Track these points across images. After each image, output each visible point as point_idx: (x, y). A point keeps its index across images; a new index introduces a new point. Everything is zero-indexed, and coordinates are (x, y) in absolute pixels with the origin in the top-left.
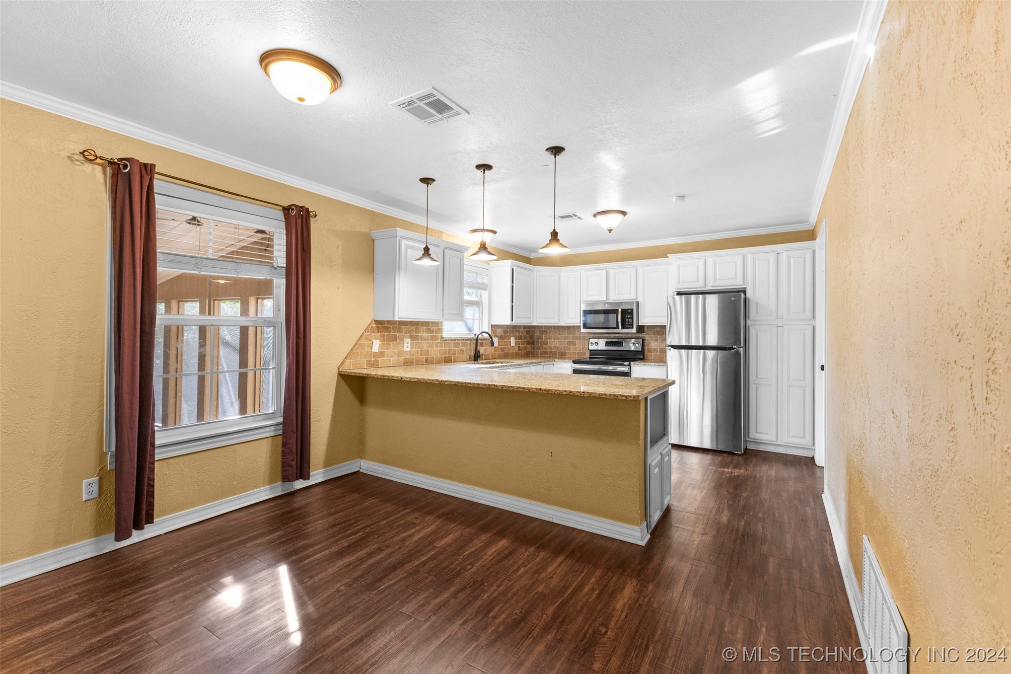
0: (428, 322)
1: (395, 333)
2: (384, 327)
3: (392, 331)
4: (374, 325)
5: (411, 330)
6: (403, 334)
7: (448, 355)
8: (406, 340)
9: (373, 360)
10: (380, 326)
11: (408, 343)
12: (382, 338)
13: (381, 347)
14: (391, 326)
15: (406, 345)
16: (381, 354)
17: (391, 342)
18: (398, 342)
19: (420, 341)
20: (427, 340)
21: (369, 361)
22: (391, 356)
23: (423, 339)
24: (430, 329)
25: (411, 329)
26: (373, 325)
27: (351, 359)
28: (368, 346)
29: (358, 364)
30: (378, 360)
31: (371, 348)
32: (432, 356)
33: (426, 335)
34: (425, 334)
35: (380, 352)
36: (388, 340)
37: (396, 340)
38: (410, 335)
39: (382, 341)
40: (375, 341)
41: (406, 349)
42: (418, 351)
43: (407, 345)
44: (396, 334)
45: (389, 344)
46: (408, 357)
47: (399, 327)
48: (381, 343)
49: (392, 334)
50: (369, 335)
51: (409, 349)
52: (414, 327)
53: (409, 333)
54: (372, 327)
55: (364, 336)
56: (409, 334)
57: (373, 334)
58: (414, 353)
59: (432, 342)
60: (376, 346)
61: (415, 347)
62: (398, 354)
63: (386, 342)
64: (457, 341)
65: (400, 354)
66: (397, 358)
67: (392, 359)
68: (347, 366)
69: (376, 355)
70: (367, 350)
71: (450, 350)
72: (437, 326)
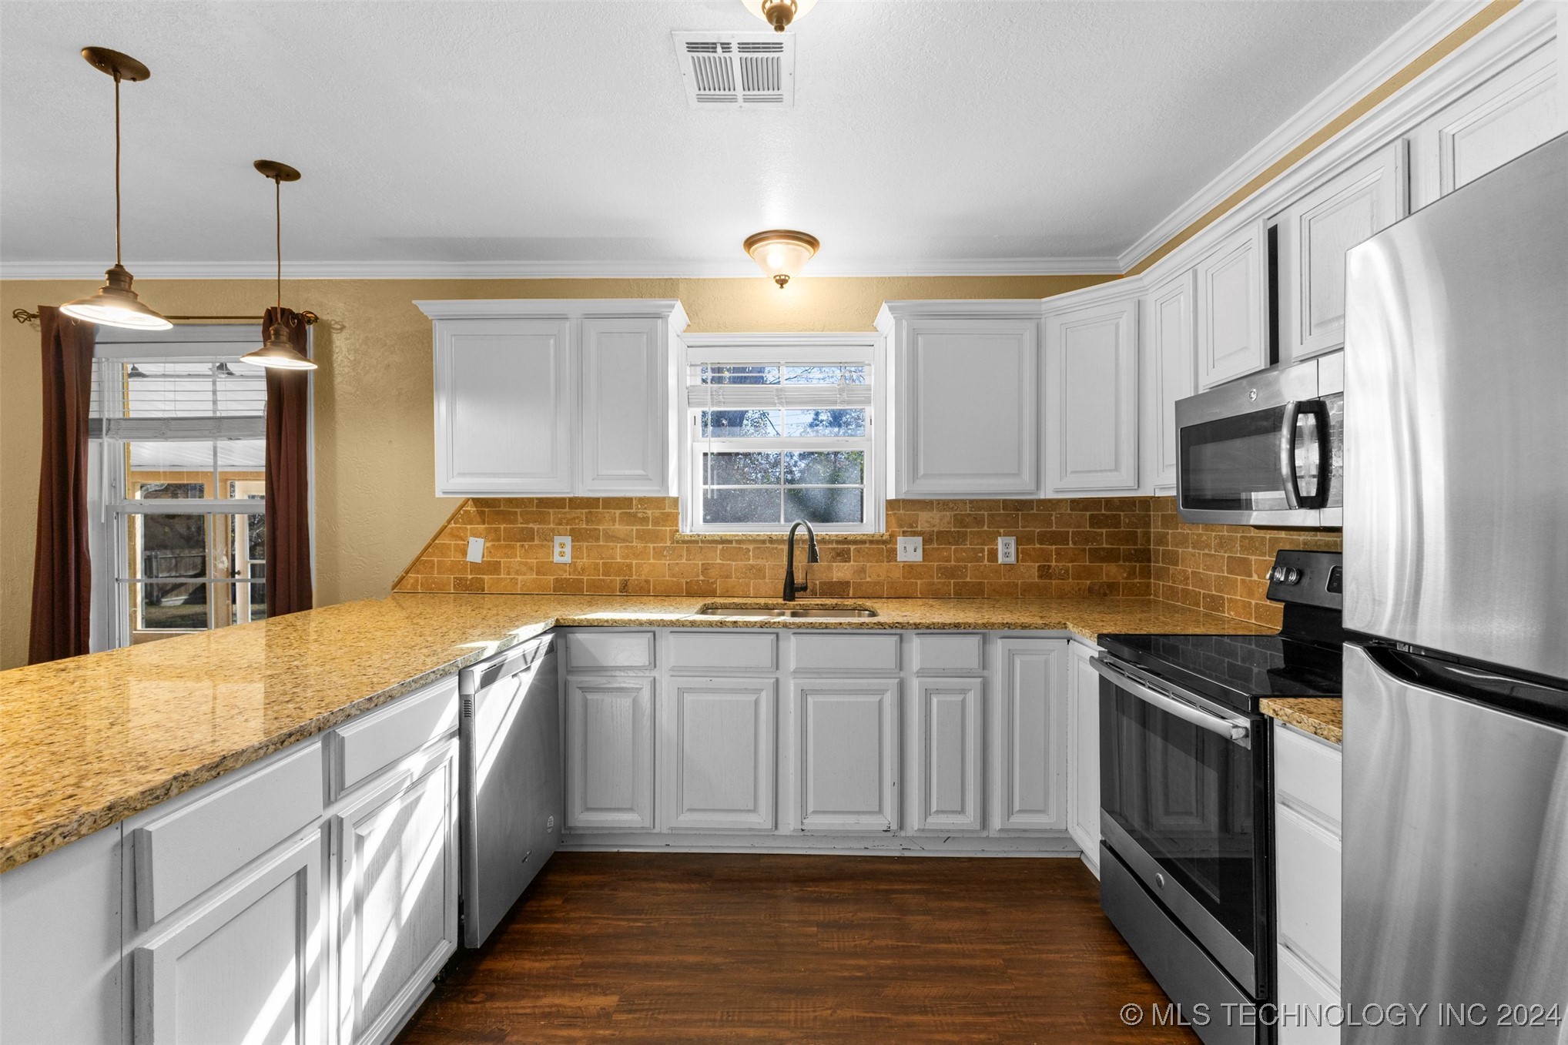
0: (630, 500)
1: (528, 522)
2: (498, 513)
3: (520, 519)
4: (471, 508)
5: (574, 518)
6: (552, 526)
7: (701, 578)
8: (558, 540)
9: (470, 577)
10: (486, 510)
11: (562, 545)
12: (493, 536)
13: (489, 551)
14: (519, 510)
15: (557, 550)
16: (492, 567)
17: (518, 544)
18: (536, 542)
19: (601, 543)
20: (624, 540)
21: (461, 579)
22: (517, 572)
23: (611, 537)
24: (635, 515)
25: (574, 515)
26: (469, 508)
27: (418, 572)
28: (456, 550)
29: (435, 583)
30: (482, 580)
31: (465, 553)
32: (643, 577)
33: (619, 528)
34: (617, 526)
35: (489, 562)
36: (508, 538)
37: (533, 539)
38: (571, 530)
39: (492, 540)
40: (472, 540)
41: (557, 559)
42: (598, 564)
43: (562, 551)
44: (531, 525)
45: (513, 547)
46: (566, 576)
47: (540, 512)
48: (489, 544)
49: (519, 525)
50: (460, 528)
51: (567, 559)
52: (584, 511)
53: (567, 524)
54: (466, 512)
55: (447, 530)
56: (569, 527)
57: (469, 527)
58: (583, 569)
59: (640, 545)
60: (476, 550)
61: (588, 556)
62: (538, 568)
63: (502, 542)
64: (734, 545)
65: (543, 569)
66: (535, 576)
67: (520, 577)
68: (409, 586)
69: (476, 567)
70: (454, 557)
71: (706, 568)
72: (660, 508)
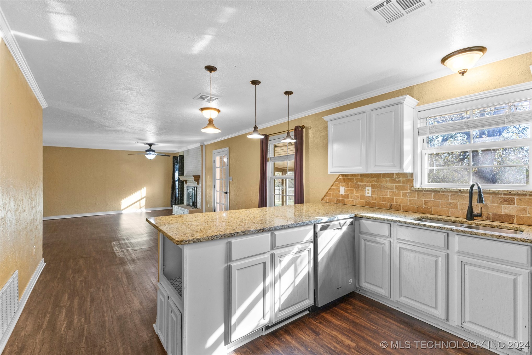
0: (393, 174)
1: (357, 182)
2: (348, 179)
3: (355, 181)
4: (341, 177)
5: (372, 181)
6: (365, 183)
7: (424, 206)
8: (367, 188)
9: (341, 199)
10: (345, 178)
11: (368, 190)
12: (347, 186)
13: (346, 191)
14: (355, 178)
15: (367, 191)
16: (347, 196)
17: (354, 189)
18: (360, 189)
19: (382, 190)
20: (391, 189)
21: (338, 199)
22: (354, 198)
23: (386, 188)
24: (395, 180)
25: (372, 180)
26: (340, 177)
27: (327, 196)
28: (337, 190)
29: (331, 200)
30: (344, 200)
31: (339, 191)
32: (398, 204)
33: (389, 185)
34: (388, 184)
35: (346, 194)
36: (351, 187)
37: (359, 188)
38: (372, 185)
39: (347, 188)
40: (341, 187)
41: (367, 195)
42: (381, 197)
43: (368, 192)
44: (358, 183)
45: (353, 190)
46: (369, 201)
47: (361, 179)
48: (346, 189)
49: (355, 183)
50: (338, 183)
51: (370, 195)
52: (376, 178)
53: (370, 183)
54: (340, 178)
55: (335, 184)
56: (371, 184)
57: (340, 183)
58: (375, 199)
59: (397, 191)
60: (342, 190)
61: (377, 194)
62: (360, 198)
63: (350, 188)
64: (440, 193)
65: (363, 198)
66: (359, 200)
67: (355, 200)
68: (325, 200)
69: (342, 196)
70: (336, 192)
71: (426, 202)
72: (405, 177)
